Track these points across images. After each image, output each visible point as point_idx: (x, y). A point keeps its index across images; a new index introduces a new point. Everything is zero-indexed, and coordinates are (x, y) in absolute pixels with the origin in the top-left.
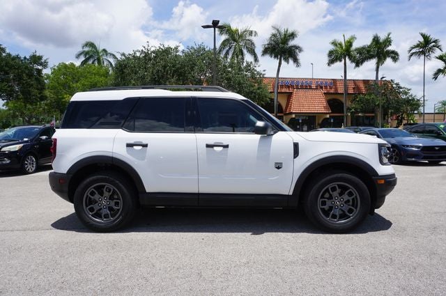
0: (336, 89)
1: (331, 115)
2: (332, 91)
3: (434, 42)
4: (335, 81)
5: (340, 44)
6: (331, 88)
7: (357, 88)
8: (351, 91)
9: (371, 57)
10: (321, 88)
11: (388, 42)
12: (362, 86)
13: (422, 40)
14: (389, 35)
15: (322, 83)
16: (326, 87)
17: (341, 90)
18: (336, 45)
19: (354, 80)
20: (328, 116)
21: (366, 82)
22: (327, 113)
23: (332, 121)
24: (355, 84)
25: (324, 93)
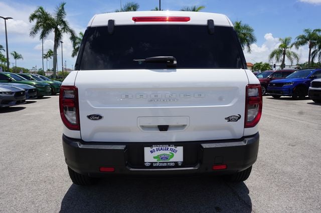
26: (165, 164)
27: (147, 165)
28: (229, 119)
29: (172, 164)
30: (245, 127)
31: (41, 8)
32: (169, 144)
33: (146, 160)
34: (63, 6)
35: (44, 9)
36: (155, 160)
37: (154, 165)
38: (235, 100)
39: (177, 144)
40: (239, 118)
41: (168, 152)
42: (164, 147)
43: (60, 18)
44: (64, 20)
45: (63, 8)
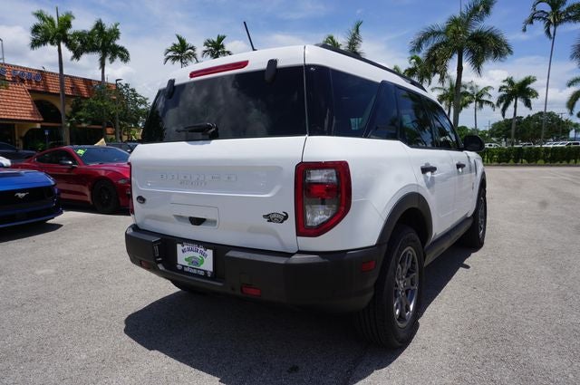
0: (46, 86)
1: (44, 124)
2: (40, 88)
3: (191, 48)
4: (42, 74)
5: (51, 20)
6: (38, 83)
7: (75, 88)
8: (69, 92)
9: (94, 49)
10: (22, 81)
11: (115, 34)
12: (82, 87)
13: (177, 42)
14: (116, 26)
15: (23, 73)
16: (30, 81)
17: (54, 88)
18: (44, 19)
19: (70, 77)
20: (38, 126)
21: (88, 82)
22: (36, 122)
23: (47, 133)
24: (73, 83)
25: (29, 90)
26: (195, 271)
27: (179, 267)
28: (269, 218)
29: (202, 273)
30: (297, 235)
31: (331, 38)
32: (199, 243)
33: (179, 262)
34: (358, 27)
35: (335, 38)
36: (186, 264)
37: (186, 269)
38: (277, 188)
39: (207, 245)
40: (286, 217)
41: (197, 255)
42: (195, 247)
43: (353, 49)
44: (358, 50)
45: (357, 31)
